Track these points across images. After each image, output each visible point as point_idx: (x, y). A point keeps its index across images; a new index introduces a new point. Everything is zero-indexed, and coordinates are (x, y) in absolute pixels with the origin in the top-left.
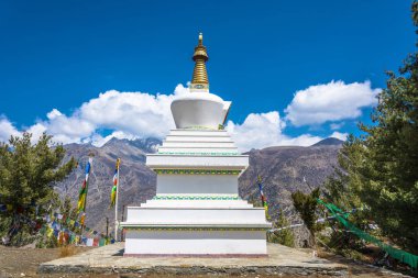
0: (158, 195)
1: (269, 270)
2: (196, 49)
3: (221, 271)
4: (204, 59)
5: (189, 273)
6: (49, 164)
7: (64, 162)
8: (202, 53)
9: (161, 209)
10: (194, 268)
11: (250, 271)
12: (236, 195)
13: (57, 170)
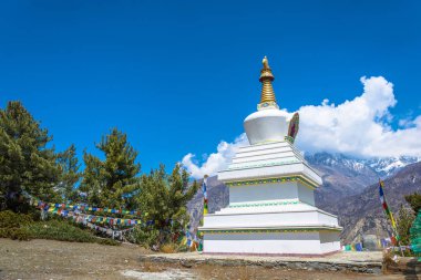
0: (231, 204)
1: (298, 265)
2: (262, 72)
3: (257, 264)
4: (270, 79)
5: (232, 265)
6: (178, 187)
7: (190, 185)
8: (267, 74)
9: (235, 214)
10: (235, 261)
11: (282, 265)
12: (297, 200)
13: (185, 192)
